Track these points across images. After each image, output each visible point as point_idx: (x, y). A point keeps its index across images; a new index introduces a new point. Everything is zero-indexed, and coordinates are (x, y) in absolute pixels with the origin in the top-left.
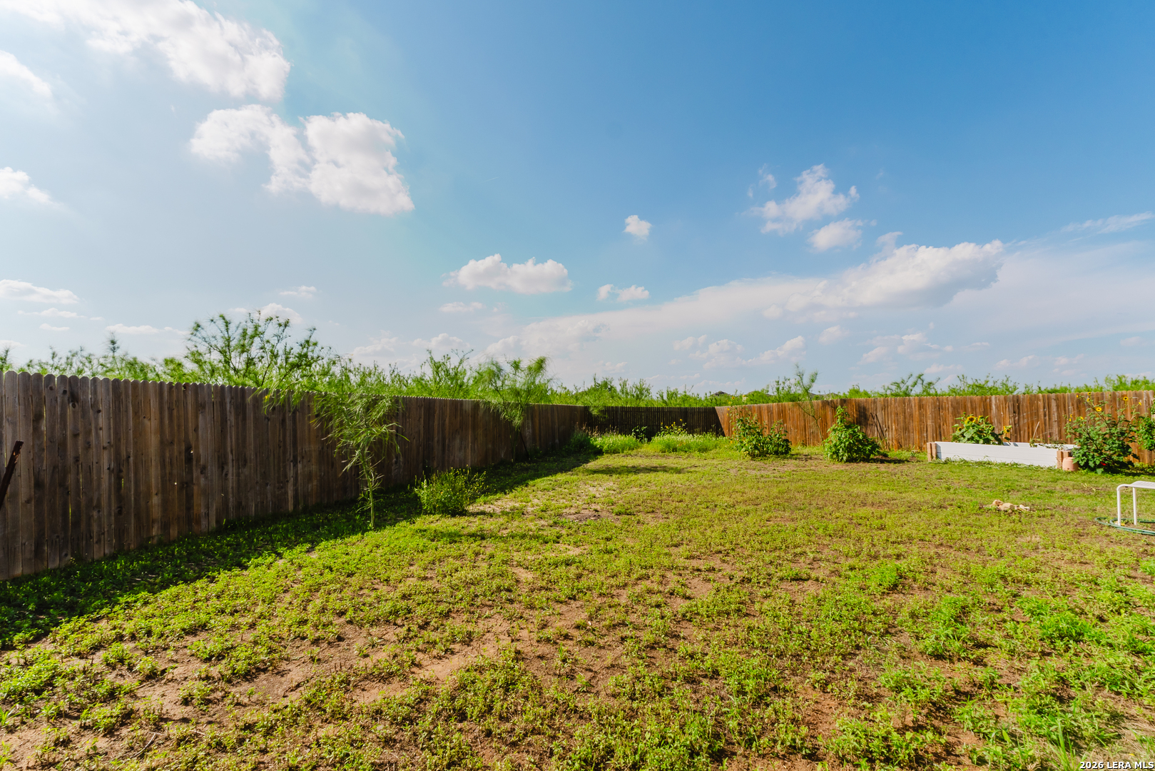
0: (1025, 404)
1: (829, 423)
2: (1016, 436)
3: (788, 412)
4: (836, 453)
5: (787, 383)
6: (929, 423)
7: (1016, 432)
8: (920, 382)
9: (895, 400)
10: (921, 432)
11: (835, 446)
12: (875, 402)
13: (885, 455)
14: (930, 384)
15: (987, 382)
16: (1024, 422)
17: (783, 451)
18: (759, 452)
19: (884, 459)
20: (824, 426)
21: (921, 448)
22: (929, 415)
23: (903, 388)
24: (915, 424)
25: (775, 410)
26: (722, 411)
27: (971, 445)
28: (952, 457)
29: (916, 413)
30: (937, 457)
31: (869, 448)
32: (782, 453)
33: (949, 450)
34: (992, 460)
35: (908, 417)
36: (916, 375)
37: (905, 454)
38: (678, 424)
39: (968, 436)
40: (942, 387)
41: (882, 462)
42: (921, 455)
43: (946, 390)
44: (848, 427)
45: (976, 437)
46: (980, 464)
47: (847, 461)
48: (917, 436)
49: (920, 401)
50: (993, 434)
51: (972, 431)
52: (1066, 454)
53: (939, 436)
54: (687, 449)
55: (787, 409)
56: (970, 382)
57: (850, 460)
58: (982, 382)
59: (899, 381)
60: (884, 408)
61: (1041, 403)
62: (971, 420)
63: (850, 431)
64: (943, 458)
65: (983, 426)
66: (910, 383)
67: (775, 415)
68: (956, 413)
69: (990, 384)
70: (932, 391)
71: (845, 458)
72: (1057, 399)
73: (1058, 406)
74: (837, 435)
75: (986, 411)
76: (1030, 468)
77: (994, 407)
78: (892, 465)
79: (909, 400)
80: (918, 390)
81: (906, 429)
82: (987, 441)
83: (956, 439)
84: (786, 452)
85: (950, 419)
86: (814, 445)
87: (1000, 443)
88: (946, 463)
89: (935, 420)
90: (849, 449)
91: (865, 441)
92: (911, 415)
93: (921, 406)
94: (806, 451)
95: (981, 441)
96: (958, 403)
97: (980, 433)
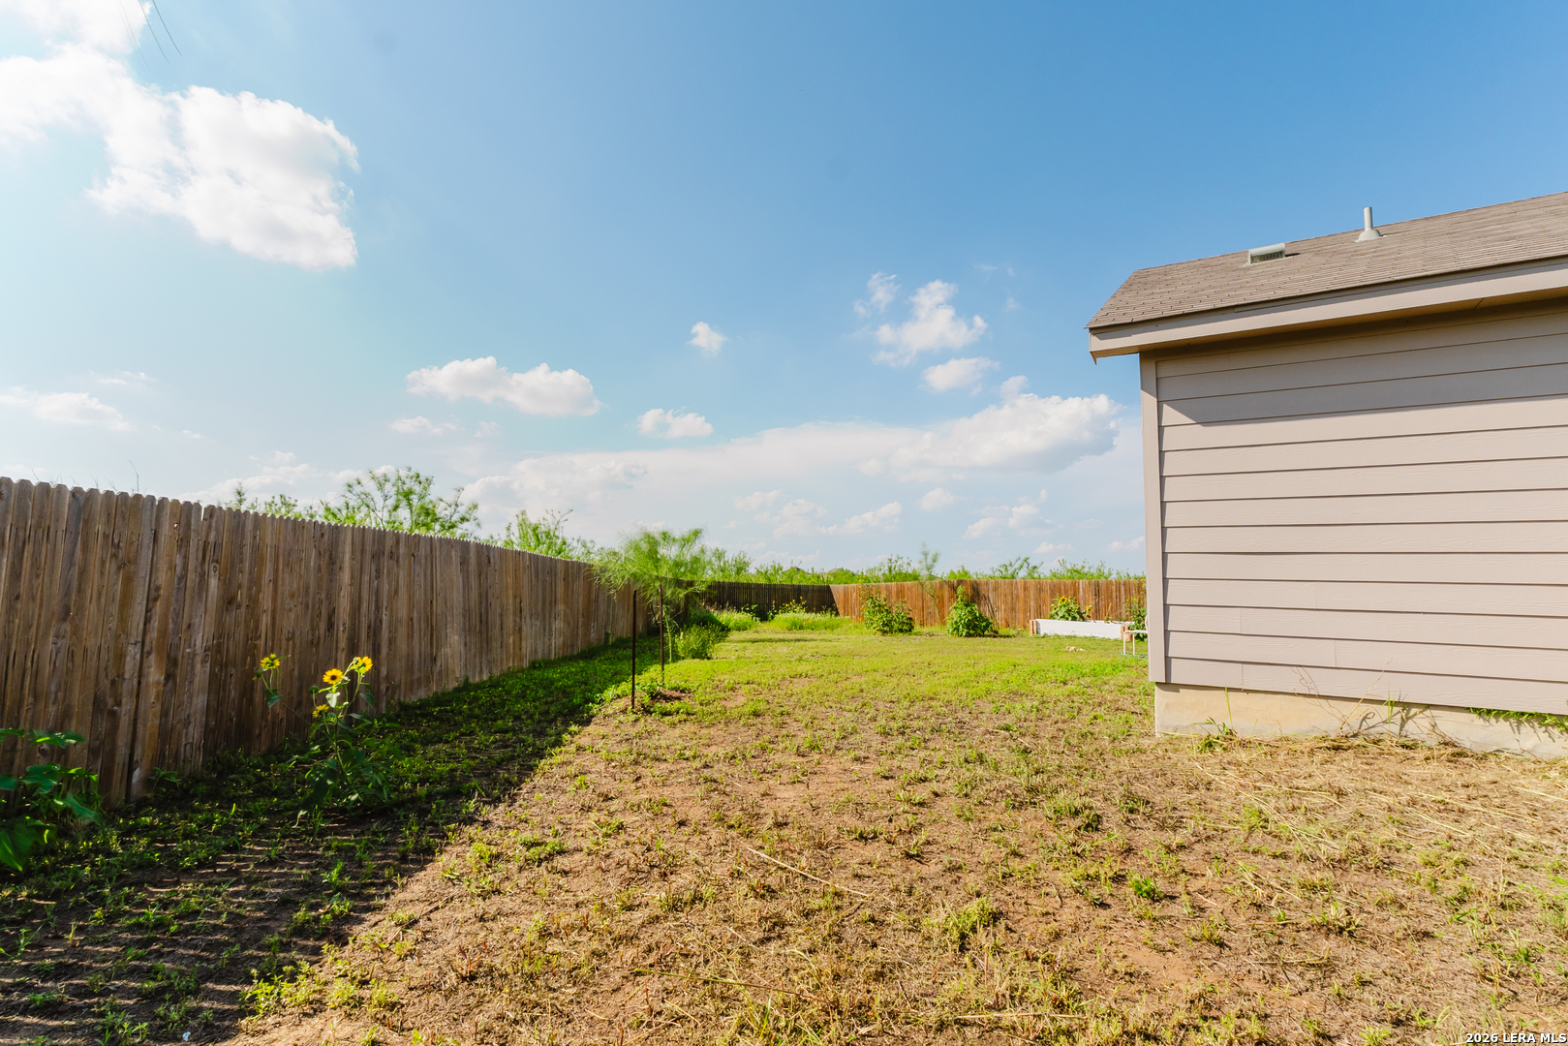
0: (1103, 588)
1: (946, 603)
2: (1097, 616)
3: (906, 591)
4: (957, 629)
5: (900, 562)
6: (1032, 604)
7: (1096, 611)
8: (1025, 565)
9: (1005, 583)
10: (1025, 612)
11: (956, 623)
12: (987, 584)
13: (996, 632)
14: (1035, 567)
15: (1083, 567)
16: (1102, 603)
17: (907, 627)
18: (887, 628)
19: (995, 635)
20: (941, 606)
21: (1025, 627)
22: (1032, 597)
23: (1011, 570)
24: (1020, 605)
25: (894, 590)
26: (837, 590)
27: (1063, 621)
28: (1048, 632)
29: (1022, 595)
30: (1037, 633)
31: (984, 624)
32: (906, 631)
33: (1049, 626)
34: (1077, 634)
35: (1015, 598)
36: (1023, 558)
37: (1012, 632)
38: (798, 602)
39: (1061, 614)
40: (1045, 572)
41: (994, 637)
42: (1025, 632)
43: (1048, 574)
44: (967, 605)
45: (1067, 616)
46: (1069, 637)
47: (966, 636)
48: (1022, 616)
49: (1025, 583)
50: (1079, 613)
51: (1064, 610)
52: (1126, 628)
53: (1040, 614)
54: (813, 627)
55: (906, 589)
56: (1069, 567)
57: (969, 635)
58: (1079, 567)
59: (1008, 563)
60: (995, 589)
61: (1114, 587)
62: (1063, 600)
63: (969, 608)
64: (1042, 634)
65: (1072, 606)
66: (1017, 566)
67: (894, 594)
68: (1053, 595)
69: (1086, 570)
70: (1036, 575)
71: (964, 634)
72: (1125, 584)
73: (1125, 591)
74: (956, 613)
75: (1076, 593)
76: (1103, 639)
77: (1081, 590)
78: (1002, 639)
79: (1016, 583)
80: (1022, 573)
81: (1013, 609)
82: (1074, 619)
83: (1052, 617)
84: (910, 630)
85: (1048, 599)
86: (931, 625)
87: (1084, 620)
88: (1044, 637)
89: (1036, 600)
90: (968, 626)
91: (981, 618)
92: (1017, 597)
93: (1025, 589)
94: (925, 630)
95: (1070, 618)
96: (1054, 586)
97: (1069, 611)
